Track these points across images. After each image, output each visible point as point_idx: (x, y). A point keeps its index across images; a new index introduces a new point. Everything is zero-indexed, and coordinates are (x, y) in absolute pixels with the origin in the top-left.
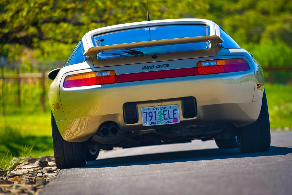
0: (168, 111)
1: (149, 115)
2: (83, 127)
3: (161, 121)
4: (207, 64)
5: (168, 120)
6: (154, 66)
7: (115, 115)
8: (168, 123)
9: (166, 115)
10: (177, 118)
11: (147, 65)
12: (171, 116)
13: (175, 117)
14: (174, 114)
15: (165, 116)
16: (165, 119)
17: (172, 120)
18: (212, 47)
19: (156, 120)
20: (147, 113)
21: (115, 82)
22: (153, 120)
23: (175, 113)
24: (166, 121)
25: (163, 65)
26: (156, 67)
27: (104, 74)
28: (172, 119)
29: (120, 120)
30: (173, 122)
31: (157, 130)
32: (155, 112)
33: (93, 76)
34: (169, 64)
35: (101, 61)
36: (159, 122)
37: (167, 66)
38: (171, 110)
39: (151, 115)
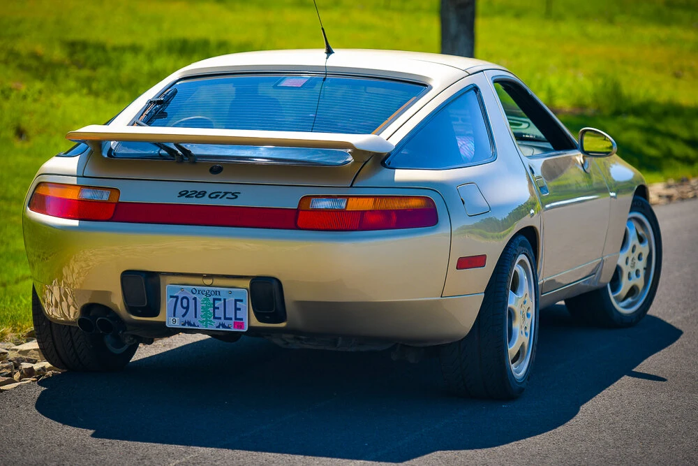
0: (225, 300)
1: (182, 303)
3: (207, 321)
4: (324, 204)
5: (223, 321)
6: (205, 192)
8: (221, 329)
9: (218, 308)
10: (242, 319)
11: (190, 187)
12: (230, 314)
13: (238, 317)
14: (237, 309)
15: (216, 310)
16: (215, 318)
17: (231, 323)
18: (355, 161)
19: (196, 317)
20: (177, 297)
21: (111, 220)
23: (238, 306)
24: (217, 322)
25: (226, 193)
26: (210, 196)
28: (231, 319)
29: (118, 303)
30: (232, 326)
32: (195, 299)
33: (75, 195)
34: (239, 193)
36: (202, 322)
37: (235, 196)
38: (231, 299)
39: (185, 305)
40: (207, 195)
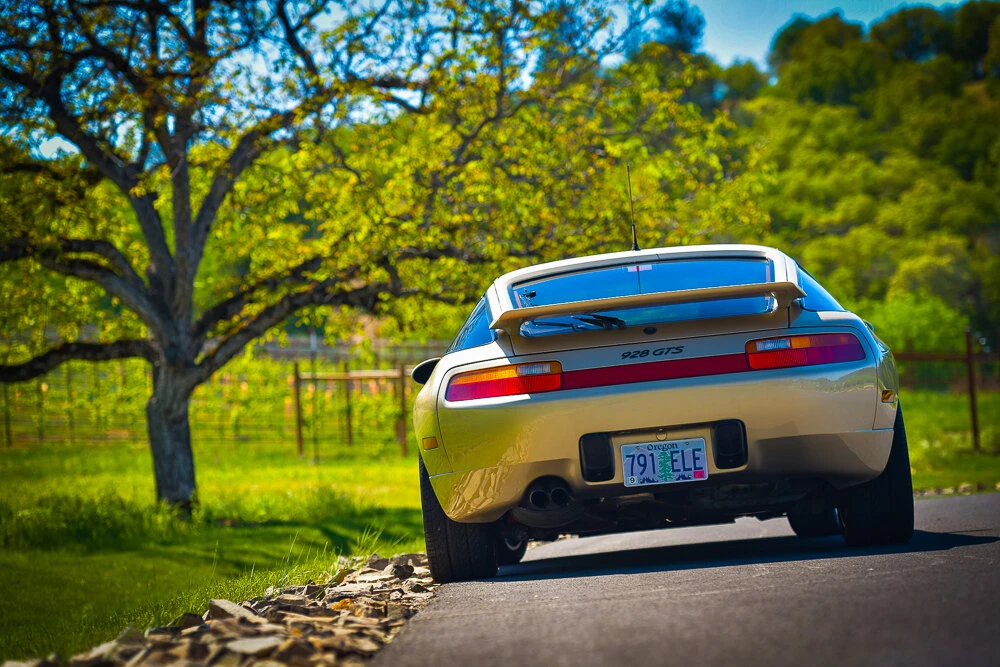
0: (682, 452)
1: (639, 461)
2: (491, 489)
3: (666, 475)
4: (770, 346)
5: (682, 472)
6: (648, 351)
7: (563, 463)
8: (681, 481)
9: (676, 461)
10: (701, 468)
11: (632, 349)
12: (689, 464)
13: (697, 466)
14: (695, 459)
15: (675, 463)
16: (674, 471)
17: (691, 473)
18: (779, 308)
19: (654, 472)
20: (633, 456)
21: (561, 389)
22: (648, 473)
23: (696, 456)
24: (676, 475)
25: (669, 349)
26: (654, 354)
27: (537, 370)
28: (690, 469)
29: (574, 472)
30: (692, 476)
31: (657, 496)
32: (652, 455)
33: (511, 374)
34: (683, 347)
35: (530, 340)
36: (661, 477)
37: (680, 350)
38: (688, 450)
39: (642, 462)
40: (651, 353)
